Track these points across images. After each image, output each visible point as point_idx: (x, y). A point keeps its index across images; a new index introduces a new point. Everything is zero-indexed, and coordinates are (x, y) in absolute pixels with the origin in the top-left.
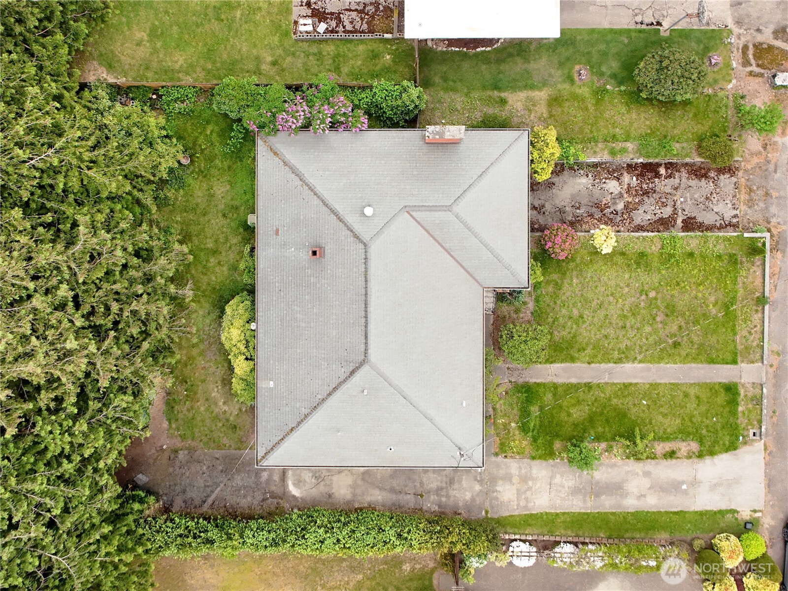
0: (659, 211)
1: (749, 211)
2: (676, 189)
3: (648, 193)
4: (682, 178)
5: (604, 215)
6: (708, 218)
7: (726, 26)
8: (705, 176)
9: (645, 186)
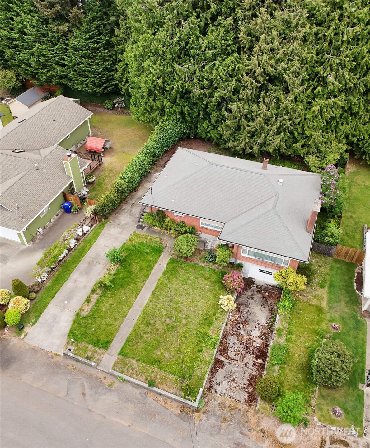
0: (233, 350)
1: (216, 403)
2: (245, 364)
3: (247, 349)
4: (252, 370)
5: (239, 323)
6: (220, 375)
7: (365, 434)
8: (250, 384)
9: (252, 349)
